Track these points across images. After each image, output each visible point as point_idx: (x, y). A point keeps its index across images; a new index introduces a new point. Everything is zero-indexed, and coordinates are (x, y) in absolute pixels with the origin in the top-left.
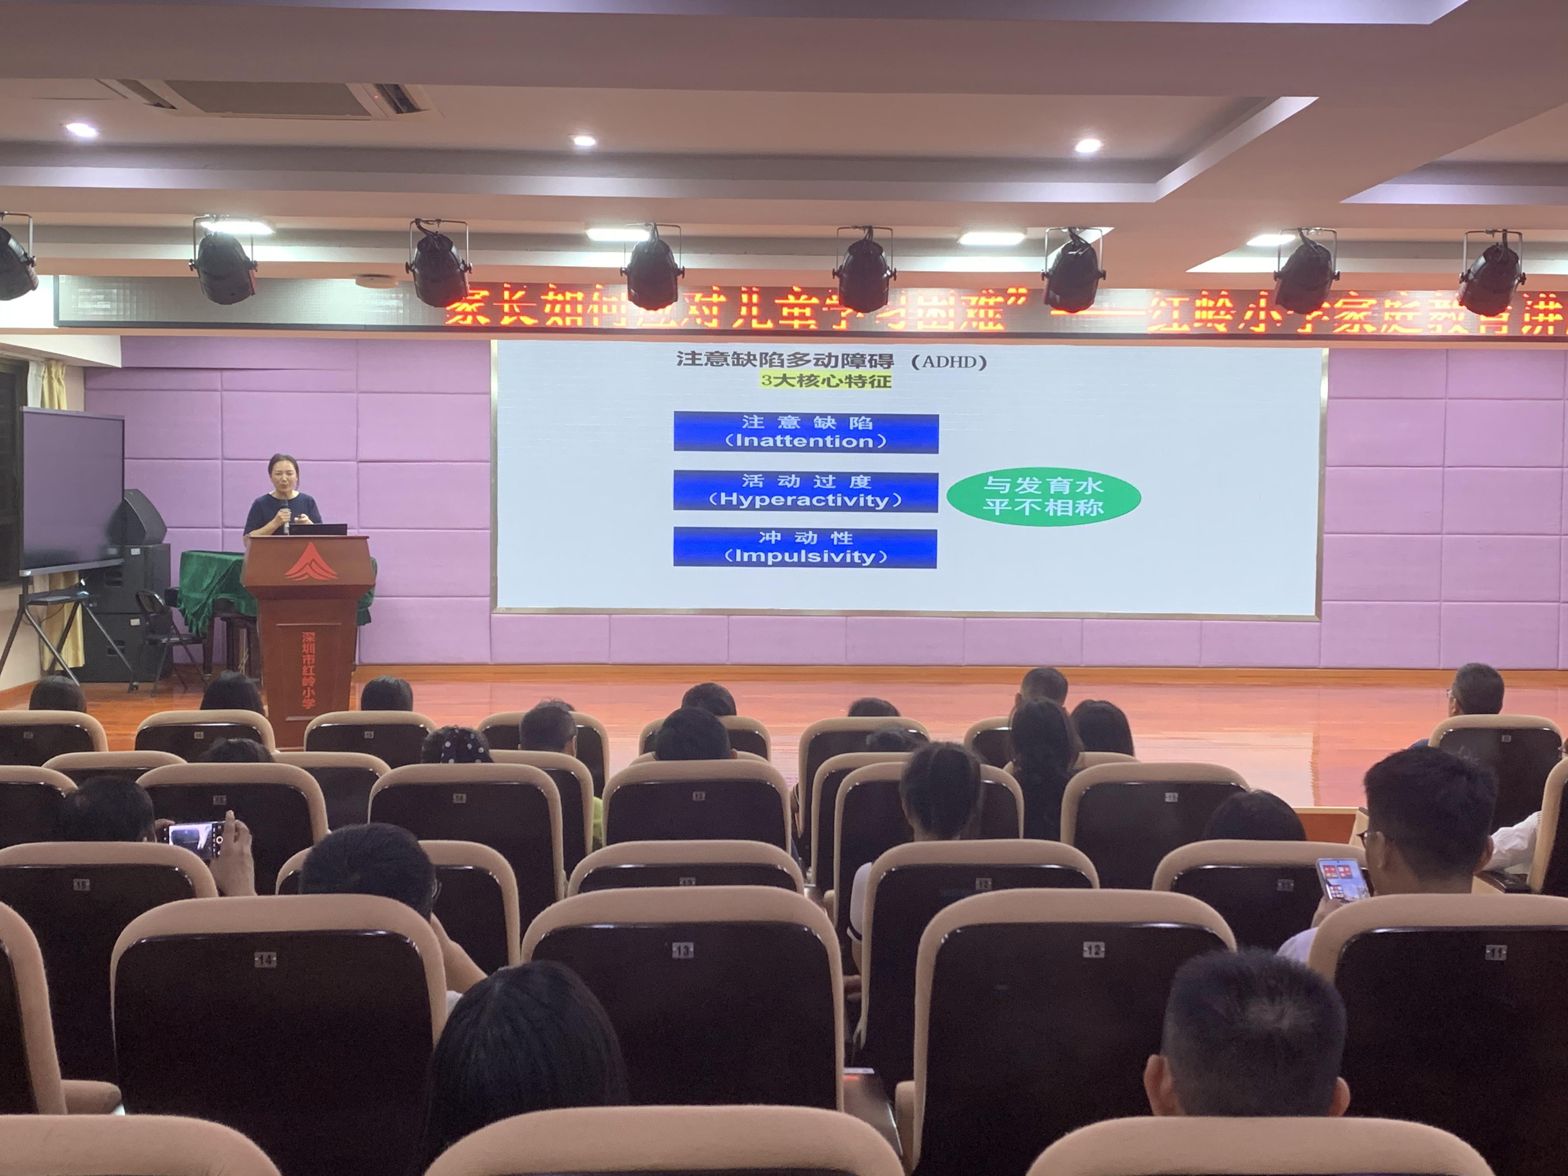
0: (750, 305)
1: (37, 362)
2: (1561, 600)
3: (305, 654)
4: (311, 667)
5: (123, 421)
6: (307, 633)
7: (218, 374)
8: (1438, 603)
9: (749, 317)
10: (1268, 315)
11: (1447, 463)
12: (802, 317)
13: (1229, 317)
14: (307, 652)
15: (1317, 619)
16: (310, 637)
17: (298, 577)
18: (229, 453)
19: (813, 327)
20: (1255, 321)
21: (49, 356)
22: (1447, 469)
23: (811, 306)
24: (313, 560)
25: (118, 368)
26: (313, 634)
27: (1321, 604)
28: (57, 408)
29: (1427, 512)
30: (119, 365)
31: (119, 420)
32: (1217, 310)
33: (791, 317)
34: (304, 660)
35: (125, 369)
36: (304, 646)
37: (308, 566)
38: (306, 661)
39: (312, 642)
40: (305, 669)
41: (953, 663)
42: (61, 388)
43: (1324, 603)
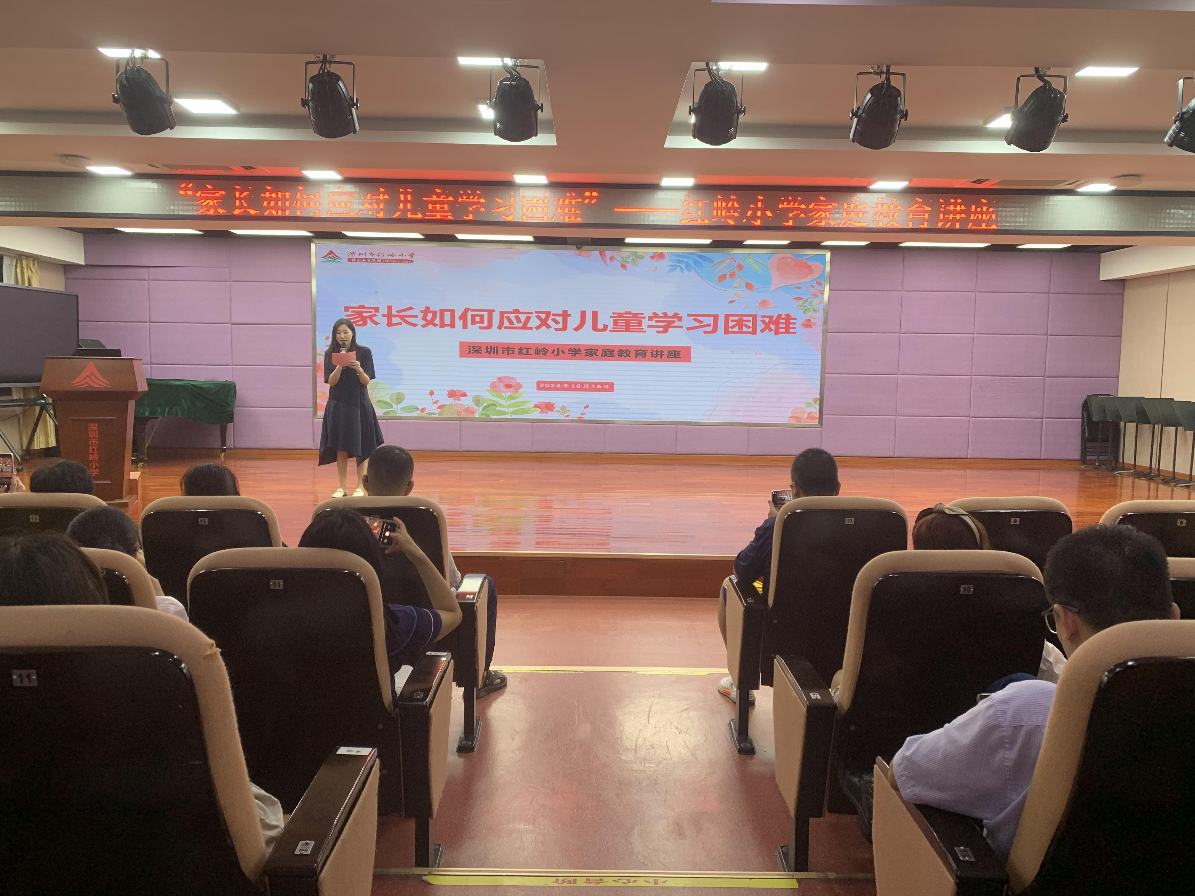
0: (406, 202)
1: (10, 257)
2: (971, 416)
3: (90, 438)
4: (95, 448)
5: (77, 296)
6: (92, 424)
7: (146, 270)
8: (895, 417)
9: (405, 210)
10: (764, 214)
11: (902, 331)
12: (442, 210)
13: (736, 214)
14: (92, 437)
15: (821, 427)
16: (94, 427)
17: (82, 385)
18: (153, 319)
19: (449, 217)
20: (754, 217)
21: (21, 253)
22: (902, 335)
23: (448, 203)
24: (92, 374)
25: (83, 265)
26: (96, 425)
27: (822, 417)
28: (27, 284)
29: (889, 361)
30: (82, 262)
31: (75, 295)
32: (728, 209)
33: (434, 210)
34: (90, 442)
35: (86, 265)
36: (90, 433)
37: (88, 378)
38: (92, 443)
39: (96, 431)
40: (90, 448)
41: (598, 451)
42: (33, 274)
43: (824, 416)
